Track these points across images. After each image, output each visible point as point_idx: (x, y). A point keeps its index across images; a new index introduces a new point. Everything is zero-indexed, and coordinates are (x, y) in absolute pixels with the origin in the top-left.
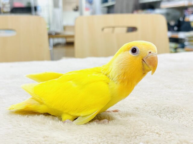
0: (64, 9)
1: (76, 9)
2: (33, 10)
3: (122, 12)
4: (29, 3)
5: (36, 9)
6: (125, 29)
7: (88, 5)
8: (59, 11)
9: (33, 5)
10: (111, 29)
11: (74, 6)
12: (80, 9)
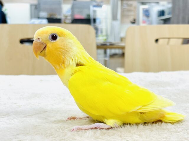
0: (122, 22)
1: (133, 21)
2: (92, 21)
3: (178, 23)
4: (89, 15)
5: (95, 20)
6: (181, 41)
7: (145, 18)
8: (117, 23)
9: (92, 17)
10: (167, 40)
11: (131, 19)
12: (137, 21)
